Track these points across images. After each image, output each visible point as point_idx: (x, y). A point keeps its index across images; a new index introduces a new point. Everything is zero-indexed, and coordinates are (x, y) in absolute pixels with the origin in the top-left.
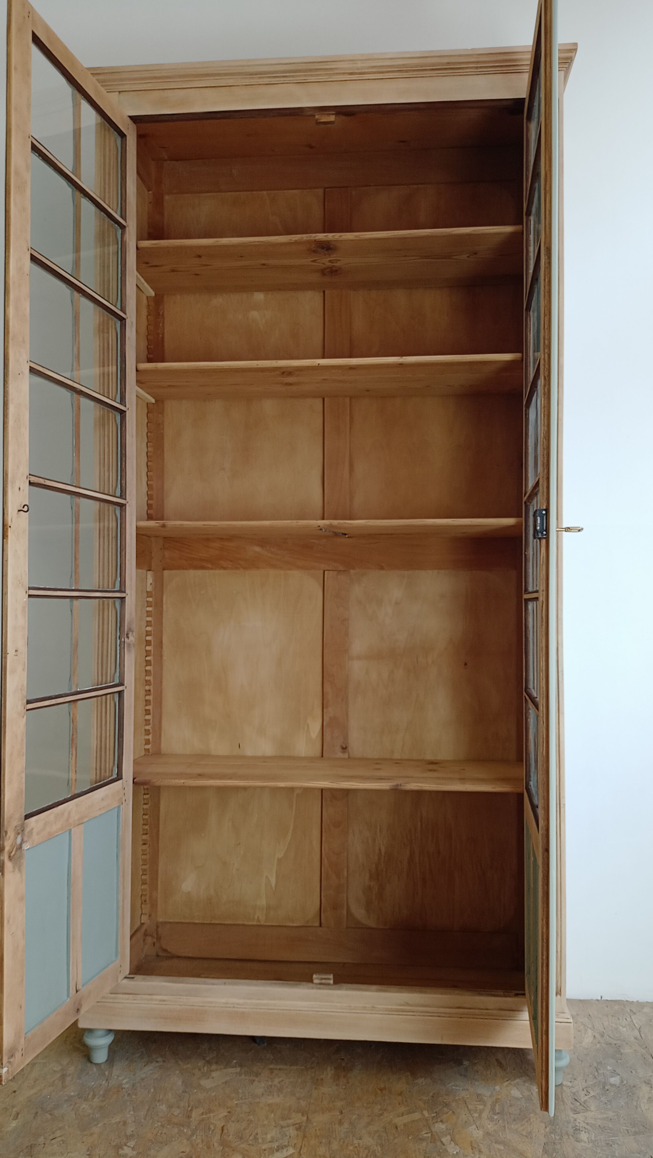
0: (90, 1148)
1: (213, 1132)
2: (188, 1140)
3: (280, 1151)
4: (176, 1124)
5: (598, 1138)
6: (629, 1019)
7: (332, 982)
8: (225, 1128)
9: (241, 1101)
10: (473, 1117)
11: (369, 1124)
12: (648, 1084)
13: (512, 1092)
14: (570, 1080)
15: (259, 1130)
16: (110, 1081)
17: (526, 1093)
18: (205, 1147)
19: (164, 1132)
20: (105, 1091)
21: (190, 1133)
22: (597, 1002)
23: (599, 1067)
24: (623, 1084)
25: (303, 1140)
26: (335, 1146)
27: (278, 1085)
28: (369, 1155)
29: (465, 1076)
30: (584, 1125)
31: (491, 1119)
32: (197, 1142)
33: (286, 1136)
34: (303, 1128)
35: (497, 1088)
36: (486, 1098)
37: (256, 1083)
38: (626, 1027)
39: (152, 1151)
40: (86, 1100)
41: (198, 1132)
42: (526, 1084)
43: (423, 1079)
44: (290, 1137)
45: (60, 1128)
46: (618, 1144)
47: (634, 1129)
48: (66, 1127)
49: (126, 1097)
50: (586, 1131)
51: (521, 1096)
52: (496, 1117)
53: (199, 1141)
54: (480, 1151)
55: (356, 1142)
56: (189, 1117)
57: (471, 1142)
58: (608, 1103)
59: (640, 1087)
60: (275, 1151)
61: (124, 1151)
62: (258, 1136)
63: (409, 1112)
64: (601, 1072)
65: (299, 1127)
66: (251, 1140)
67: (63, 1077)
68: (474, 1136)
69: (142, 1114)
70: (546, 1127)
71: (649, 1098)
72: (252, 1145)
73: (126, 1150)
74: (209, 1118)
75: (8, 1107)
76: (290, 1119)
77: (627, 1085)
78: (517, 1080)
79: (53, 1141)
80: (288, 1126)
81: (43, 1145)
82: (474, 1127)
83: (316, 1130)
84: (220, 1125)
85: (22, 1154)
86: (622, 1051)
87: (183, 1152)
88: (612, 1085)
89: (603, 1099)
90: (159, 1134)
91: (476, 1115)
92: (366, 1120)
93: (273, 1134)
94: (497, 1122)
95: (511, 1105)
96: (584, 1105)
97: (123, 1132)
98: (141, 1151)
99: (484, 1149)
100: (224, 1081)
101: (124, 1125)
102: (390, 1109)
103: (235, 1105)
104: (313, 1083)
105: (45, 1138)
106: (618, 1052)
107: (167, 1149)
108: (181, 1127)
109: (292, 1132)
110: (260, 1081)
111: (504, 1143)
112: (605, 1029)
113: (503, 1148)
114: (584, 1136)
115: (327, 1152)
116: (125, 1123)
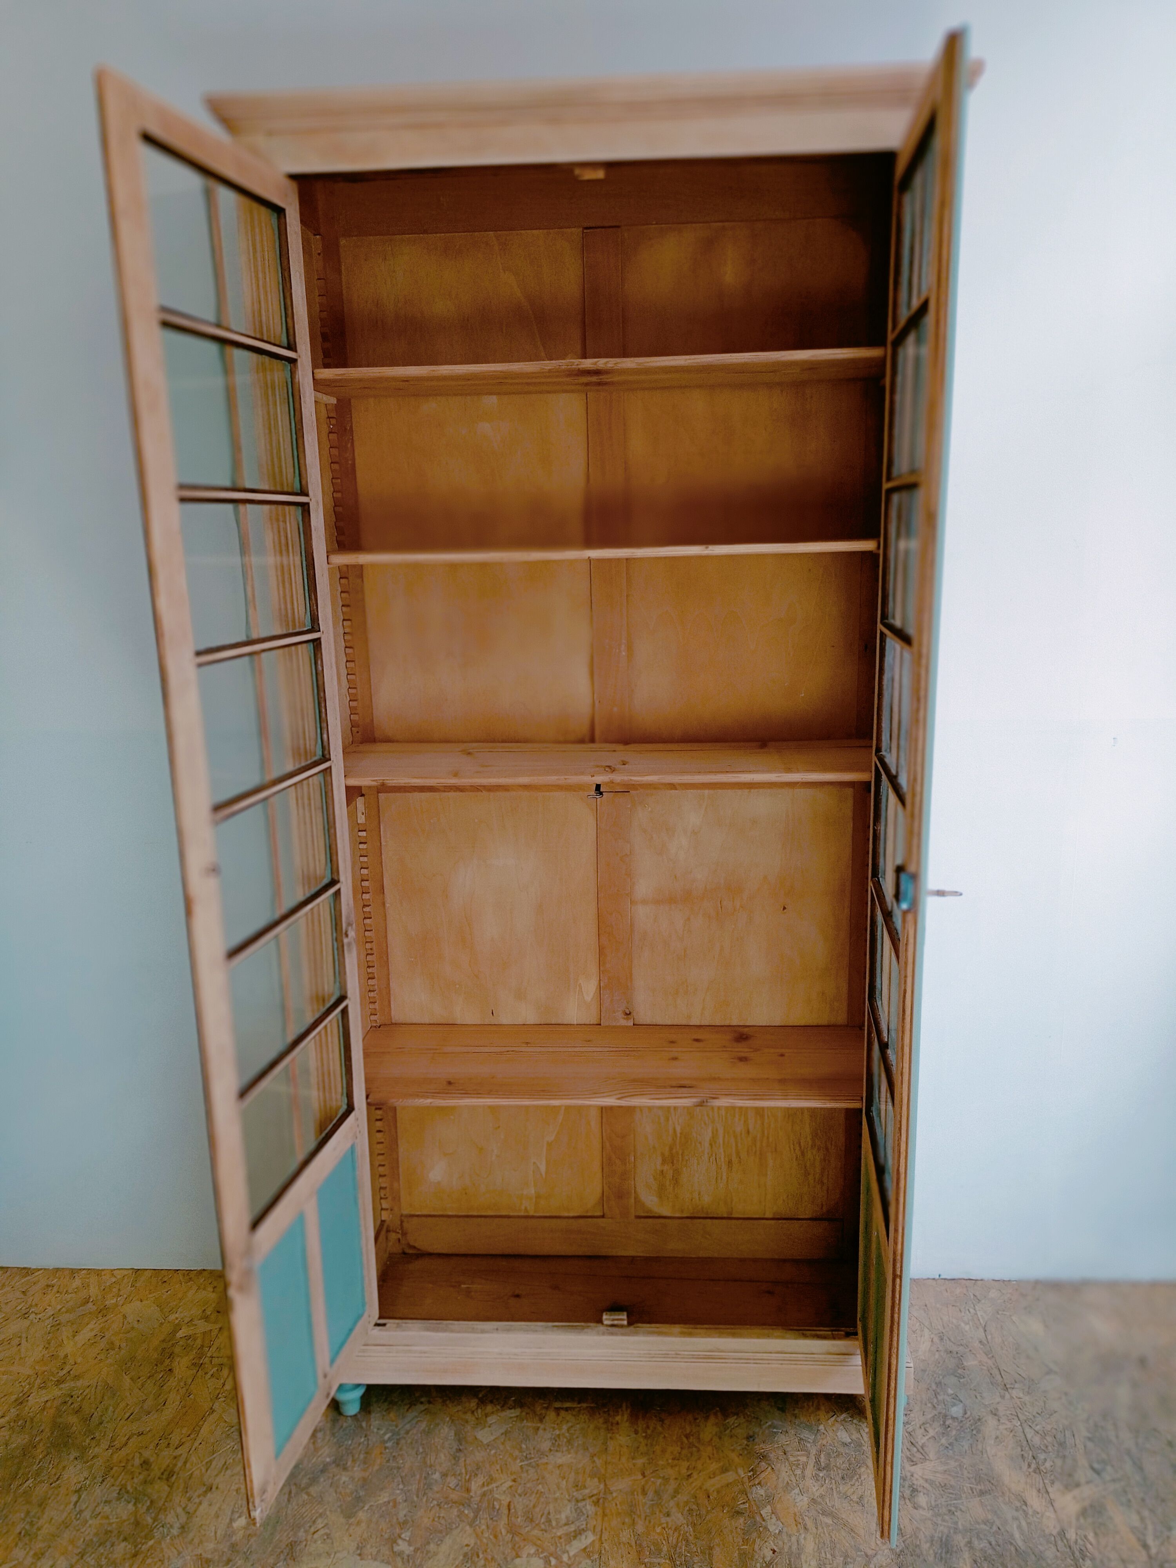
0: (360, 1545)
1: (498, 1512)
2: (471, 1525)
3: (578, 1538)
4: (455, 1502)
5: (939, 1502)
6: (971, 1310)
7: (625, 1323)
8: (512, 1504)
9: (526, 1463)
10: (795, 1475)
11: (676, 1492)
12: (995, 1415)
13: (838, 1434)
15: (551, 1507)
16: (370, 1438)
17: (855, 1436)
19: (442, 1515)
21: (472, 1515)
23: (938, 1391)
24: (966, 1416)
25: (603, 1520)
26: (640, 1528)
27: (567, 1435)
29: (782, 1410)
30: (921, 1482)
31: (816, 1477)
32: (482, 1529)
33: (583, 1514)
34: (601, 1501)
35: (821, 1427)
36: (809, 1445)
37: (541, 1432)
38: (968, 1324)
39: (432, 1545)
40: (345, 1469)
41: (481, 1513)
42: (855, 1421)
43: (735, 1417)
44: (588, 1517)
45: (321, 1515)
46: (961, 1510)
47: (979, 1487)
48: (328, 1513)
49: (391, 1461)
50: (925, 1491)
51: (849, 1440)
52: (821, 1475)
53: (484, 1527)
54: (805, 1528)
55: (663, 1520)
56: (468, 1490)
57: (795, 1514)
58: (950, 1448)
59: (986, 1421)
60: (572, 1538)
61: (399, 1548)
62: (551, 1516)
63: (721, 1471)
64: (940, 1398)
65: (596, 1501)
66: (543, 1523)
68: (798, 1504)
69: (413, 1487)
71: (997, 1438)
72: (546, 1531)
73: (402, 1546)
74: (491, 1491)
76: (585, 1487)
77: (971, 1418)
78: (844, 1415)
79: (316, 1536)
80: (584, 1500)
81: (304, 1543)
82: (797, 1491)
83: (616, 1505)
84: (505, 1500)
85: (282, 1557)
86: (965, 1364)
87: (467, 1545)
88: (953, 1418)
89: (943, 1441)
90: (436, 1519)
91: (798, 1472)
92: (673, 1485)
93: (567, 1512)
94: (823, 1483)
95: (839, 1454)
96: (922, 1451)
97: (395, 1517)
98: (418, 1545)
99: (810, 1524)
100: (502, 1431)
101: (395, 1506)
102: (699, 1466)
103: (519, 1469)
104: (607, 1429)
105: (306, 1531)
106: (960, 1365)
107: (448, 1541)
108: (461, 1507)
109: (589, 1508)
110: (545, 1429)
111: (831, 1515)
112: (944, 1328)
113: (831, 1522)
114: (922, 1500)
115: (632, 1538)
116: (395, 1504)
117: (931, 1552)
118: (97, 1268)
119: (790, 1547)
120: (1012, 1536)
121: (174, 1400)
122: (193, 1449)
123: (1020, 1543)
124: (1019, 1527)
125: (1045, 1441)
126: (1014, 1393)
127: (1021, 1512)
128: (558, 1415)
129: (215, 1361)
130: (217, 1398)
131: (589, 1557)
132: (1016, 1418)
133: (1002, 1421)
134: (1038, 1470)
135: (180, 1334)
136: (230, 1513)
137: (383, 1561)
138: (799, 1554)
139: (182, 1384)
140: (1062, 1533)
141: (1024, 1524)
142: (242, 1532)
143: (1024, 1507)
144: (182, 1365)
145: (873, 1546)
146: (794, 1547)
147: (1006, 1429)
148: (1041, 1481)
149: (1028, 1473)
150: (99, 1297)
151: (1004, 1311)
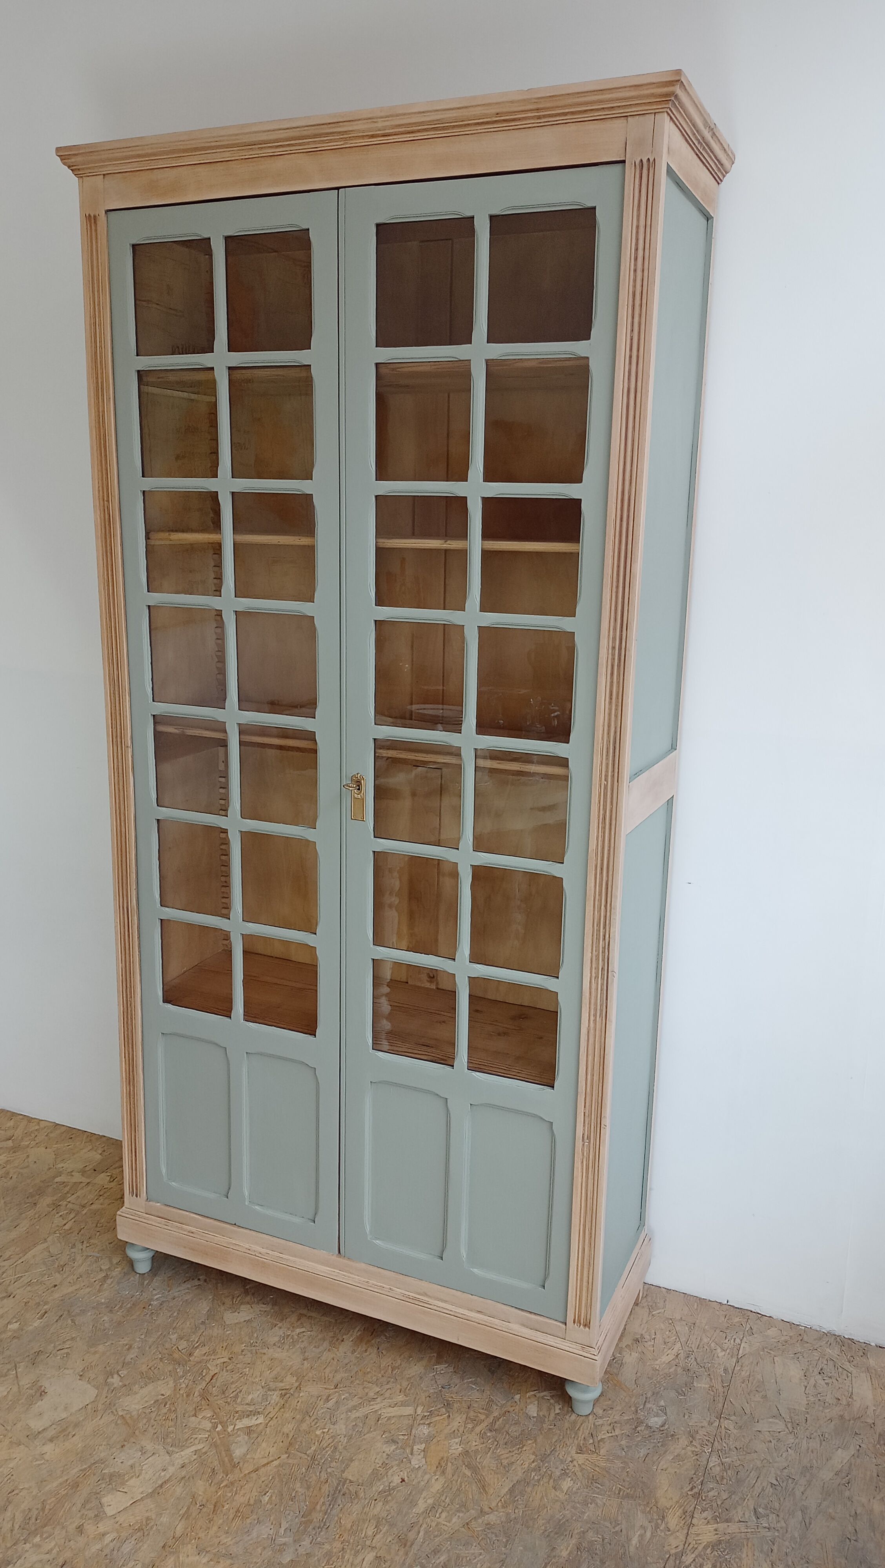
0: (86, 1369)
1: (202, 1378)
2: (175, 1381)
3: (251, 1417)
4: (175, 1361)
5: (581, 1491)
6: (738, 1341)
8: (217, 1376)
9: (249, 1348)
10: (465, 1427)
11: (355, 1408)
12: (692, 1436)
13: (530, 1406)
14: (605, 1407)
15: (245, 1388)
16: (144, 1294)
18: (184, 1395)
19: (159, 1367)
20: (133, 1304)
21: (181, 1374)
22: (717, 1307)
23: (651, 1399)
24: (662, 1428)
25: (279, 1410)
26: (304, 1426)
27: (296, 1337)
28: (330, 1446)
29: (493, 1373)
31: (482, 1435)
32: (181, 1386)
33: (267, 1401)
34: (288, 1395)
35: (517, 1397)
36: (496, 1407)
37: (277, 1328)
38: (726, 1351)
39: (137, 1386)
40: (111, 1311)
41: (189, 1374)
42: (552, 1401)
43: (447, 1365)
44: (269, 1404)
45: (73, 1339)
46: (597, 1504)
47: (629, 1491)
48: (78, 1339)
49: (148, 1316)
50: (574, 1478)
51: (536, 1415)
52: (489, 1434)
53: (184, 1386)
54: (443, 1472)
55: (328, 1426)
56: (191, 1355)
57: (442, 1458)
58: (626, 1449)
59: (678, 1439)
60: (246, 1416)
61: (112, 1380)
62: (241, 1395)
63: (404, 1404)
64: (648, 1405)
65: (285, 1394)
66: (231, 1398)
67: (106, 1277)
68: (450, 1451)
69: (151, 1340)
70: (533, 1462)
71: (678, 1455)
72: (229, 1404)
73: (115, 1380)
74: (208, 1361)
75: (41, 1303)
76: (282, 1381)
77: (666, 1431)
78: (544, 1393)
79: (59, 1352)
80: (275, 1390)
81: (48, 1355)
82: (457, 1440)
83: (298, 1402)
84: (213, 1371)
85: (27, 1359)
86: (696, 1384)
87: (163, 1395)
88: (648, 1427)
89: (623, 1443)
90: (152, 1368)
91: (470, 1426)
92: (355, 1401)
93: (256, 1394)
94: (485, 1441)
95: (517, 1423)
96: (596, 1445)
97: (123, 1358)
98: (127, 1383)
99: (450, 1469)
100: (247, 1319)
101: (128, 1349)
102: (387, 1395)
103: (240, 1350)
104: (330, 1342)
105: (54, 1347)
106: (689, 1385)
107: (150, 1387)
108: (177, 1366)
109: (275, 1397)
110: (280, 1328)
111: (474, 1469)
112: (698, 1348)
113: (470, 1475)
114: (566, 1484)
115: (292, 1432)
116: (130, 1348)
117: (543, 1528)
118: (31, 1116)
119: (419, 1482)
120: (629, 1540)
121: (24, 1225)
122: (15, 1264)
123: (632, 1549)
124: (642, 1536)
125: (725, 1474)
126: (725, 1423)
127: (653, 1524)
128: (299, 1320)
129: (70, 1205)
130: (55, 1233)
131: (249, 1434)
132: (710, 1445)
133: (694, 1443)
134: (696, 1496)
135: (57, 1180)
136: (12, 1316)
137: (94, 1386)
138: (423, 1490)
139: (37, 1216)
140: (680, 1555)
141: (648, 1534)
142: (10, 1334)
143: (659, 1521)
144: (45, 1202)
145: (493, 1505)
146: (422, 1483)
147: (693, 1452)
148: (694, 1505)
149: (685, 1495)
150: (20, 1138)
151: (771, 1350)
